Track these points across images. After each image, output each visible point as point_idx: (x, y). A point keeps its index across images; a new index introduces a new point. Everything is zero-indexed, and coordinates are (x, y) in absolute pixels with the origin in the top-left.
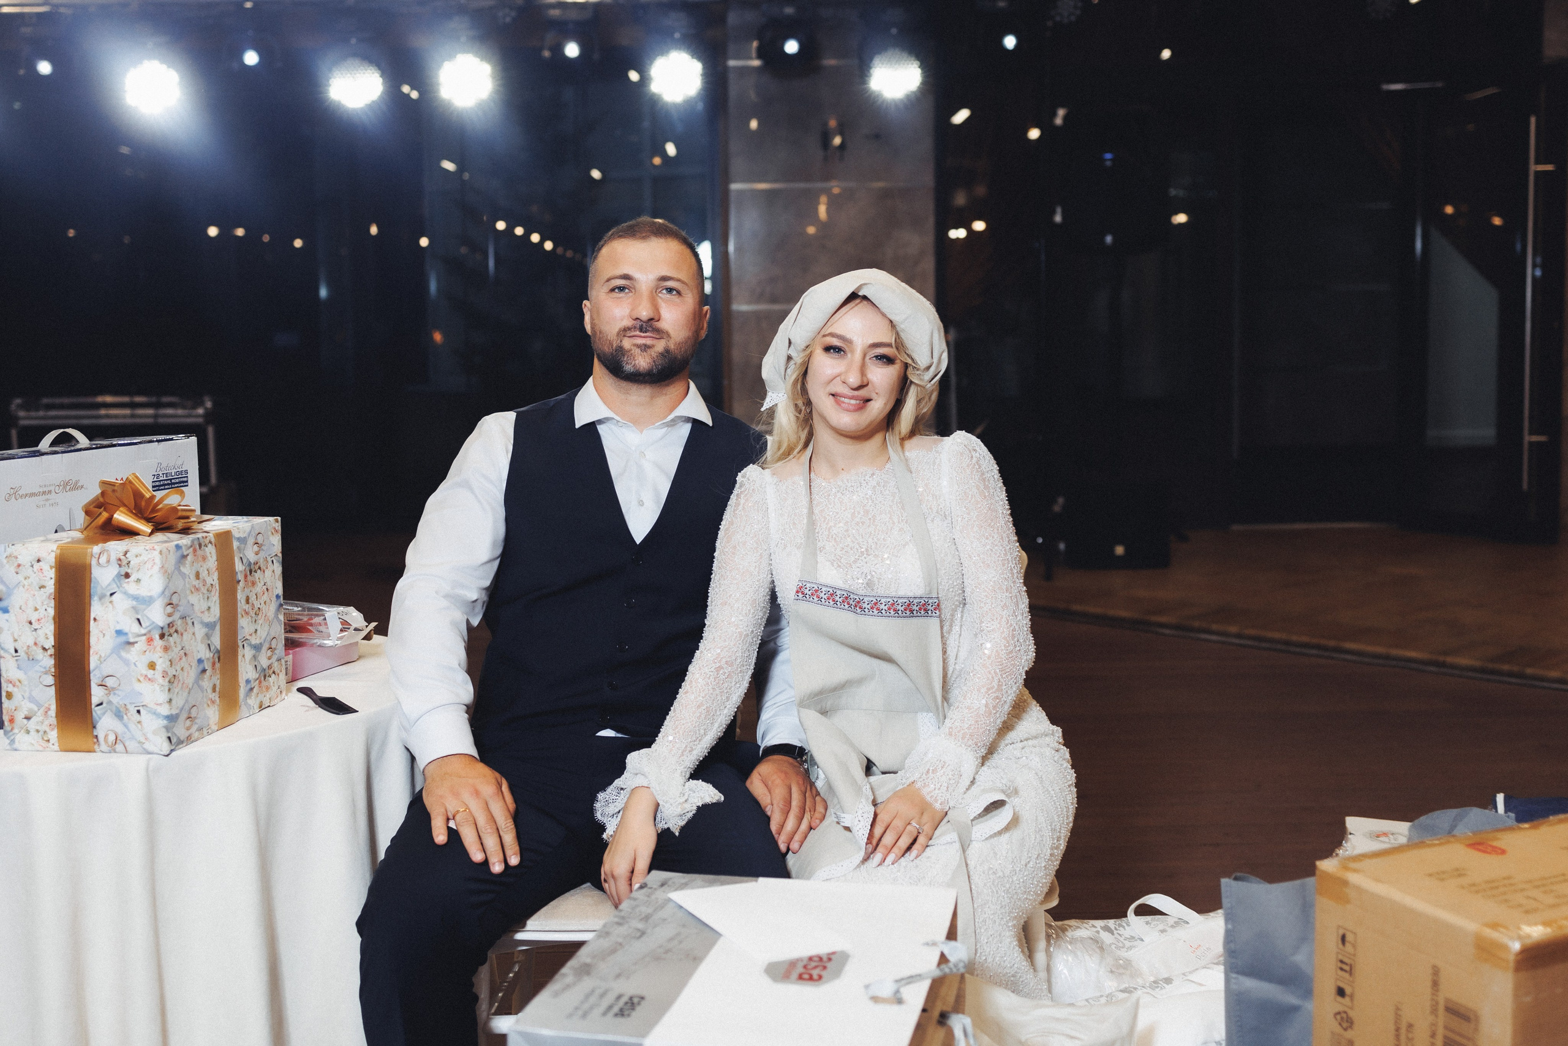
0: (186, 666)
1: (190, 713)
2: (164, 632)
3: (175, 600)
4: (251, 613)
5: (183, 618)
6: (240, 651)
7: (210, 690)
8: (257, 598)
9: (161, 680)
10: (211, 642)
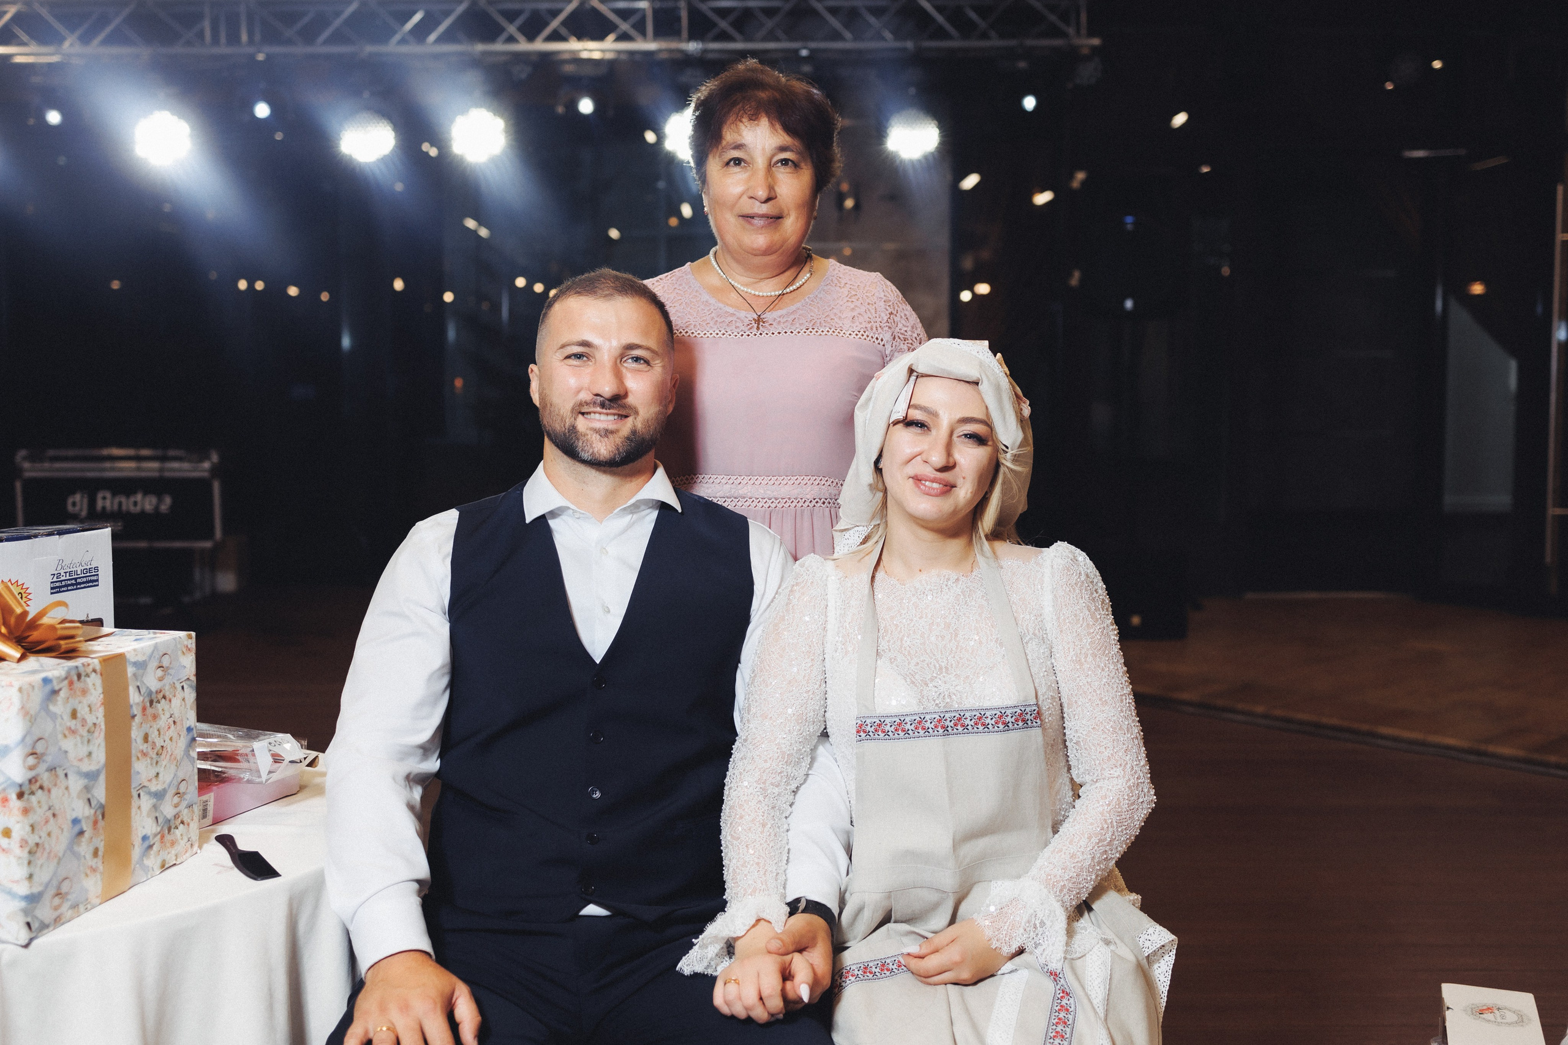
0: (55, 832)
1: (59, 888)
2: (25, 788)
3: (40, 748)
4: (151, 753)
5: (51, 770)
6: (135, 802)
7: (89, 856)
8: (159, 734)
9: (18, 851)
10: (93, 796)
